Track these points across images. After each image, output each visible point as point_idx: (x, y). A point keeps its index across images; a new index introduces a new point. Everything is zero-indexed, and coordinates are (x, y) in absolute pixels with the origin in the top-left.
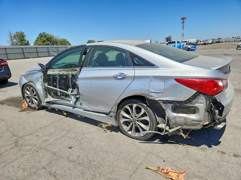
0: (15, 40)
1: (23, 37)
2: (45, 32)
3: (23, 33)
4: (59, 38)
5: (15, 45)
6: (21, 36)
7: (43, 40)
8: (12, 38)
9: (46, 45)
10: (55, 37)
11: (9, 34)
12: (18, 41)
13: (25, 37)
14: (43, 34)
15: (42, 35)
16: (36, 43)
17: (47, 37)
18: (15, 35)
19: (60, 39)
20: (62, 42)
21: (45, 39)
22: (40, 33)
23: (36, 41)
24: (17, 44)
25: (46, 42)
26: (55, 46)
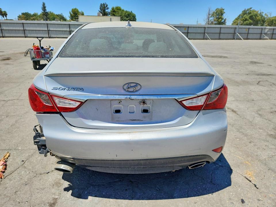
0: (212, 19)
1: (222, 14)
2: (251, 8)
3: (224, 10)
4: (269, 16)
5: (210, 24)
6: (219, 14)
7: (244, 18)
8: (210, 16)
9: (247, 25)
10: (264, 15)
11: (208, 11)
12: (215, 19)
13: (224, 14)
14: (248, 10)
15: (246, 11)
16: (234, 23)
17: (252, 14)
18: (214, 13)
19: (272, 16)
20: (272, 21)
21: (248, 17)
22: (244, 10)
23: (236, 19)
24: (212, 23)
25: (248, 20)
26: (259, 27)
